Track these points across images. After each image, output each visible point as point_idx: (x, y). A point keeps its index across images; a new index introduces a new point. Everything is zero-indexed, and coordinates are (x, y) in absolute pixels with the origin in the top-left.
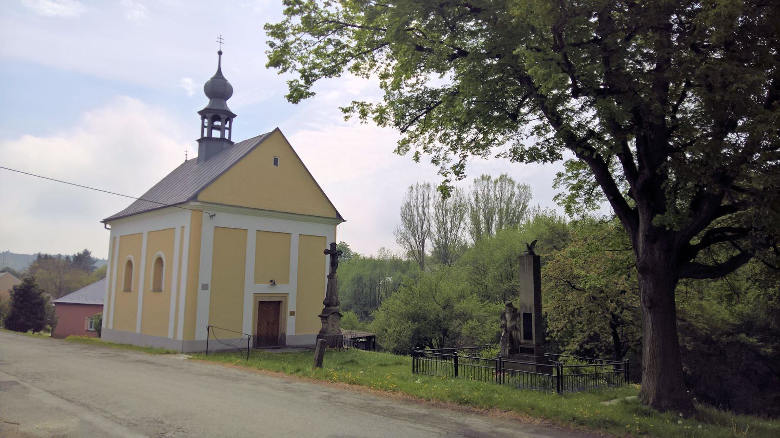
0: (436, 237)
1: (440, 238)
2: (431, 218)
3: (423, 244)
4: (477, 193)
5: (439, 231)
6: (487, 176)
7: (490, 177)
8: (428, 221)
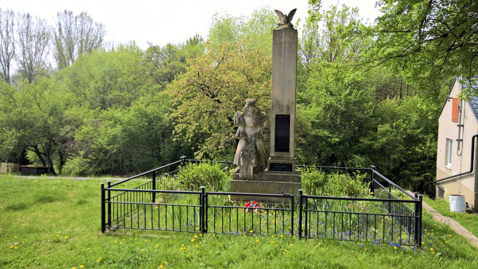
0: (22, 59)
1: (25, 59)
2: (15, 42)
3: (9, 64)
4: (60, 24)
5: (24, 53)
6: (69, 11)
7: (71, 13)
8: (13, 44)
